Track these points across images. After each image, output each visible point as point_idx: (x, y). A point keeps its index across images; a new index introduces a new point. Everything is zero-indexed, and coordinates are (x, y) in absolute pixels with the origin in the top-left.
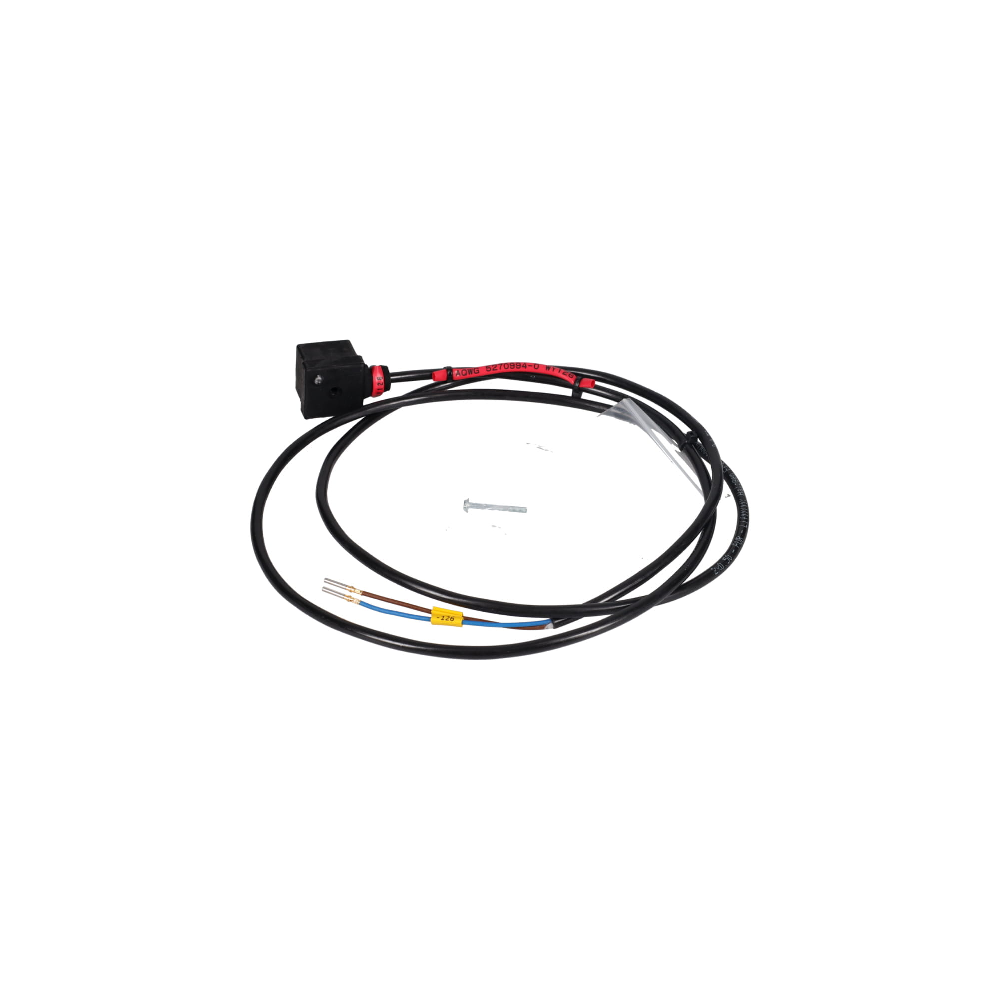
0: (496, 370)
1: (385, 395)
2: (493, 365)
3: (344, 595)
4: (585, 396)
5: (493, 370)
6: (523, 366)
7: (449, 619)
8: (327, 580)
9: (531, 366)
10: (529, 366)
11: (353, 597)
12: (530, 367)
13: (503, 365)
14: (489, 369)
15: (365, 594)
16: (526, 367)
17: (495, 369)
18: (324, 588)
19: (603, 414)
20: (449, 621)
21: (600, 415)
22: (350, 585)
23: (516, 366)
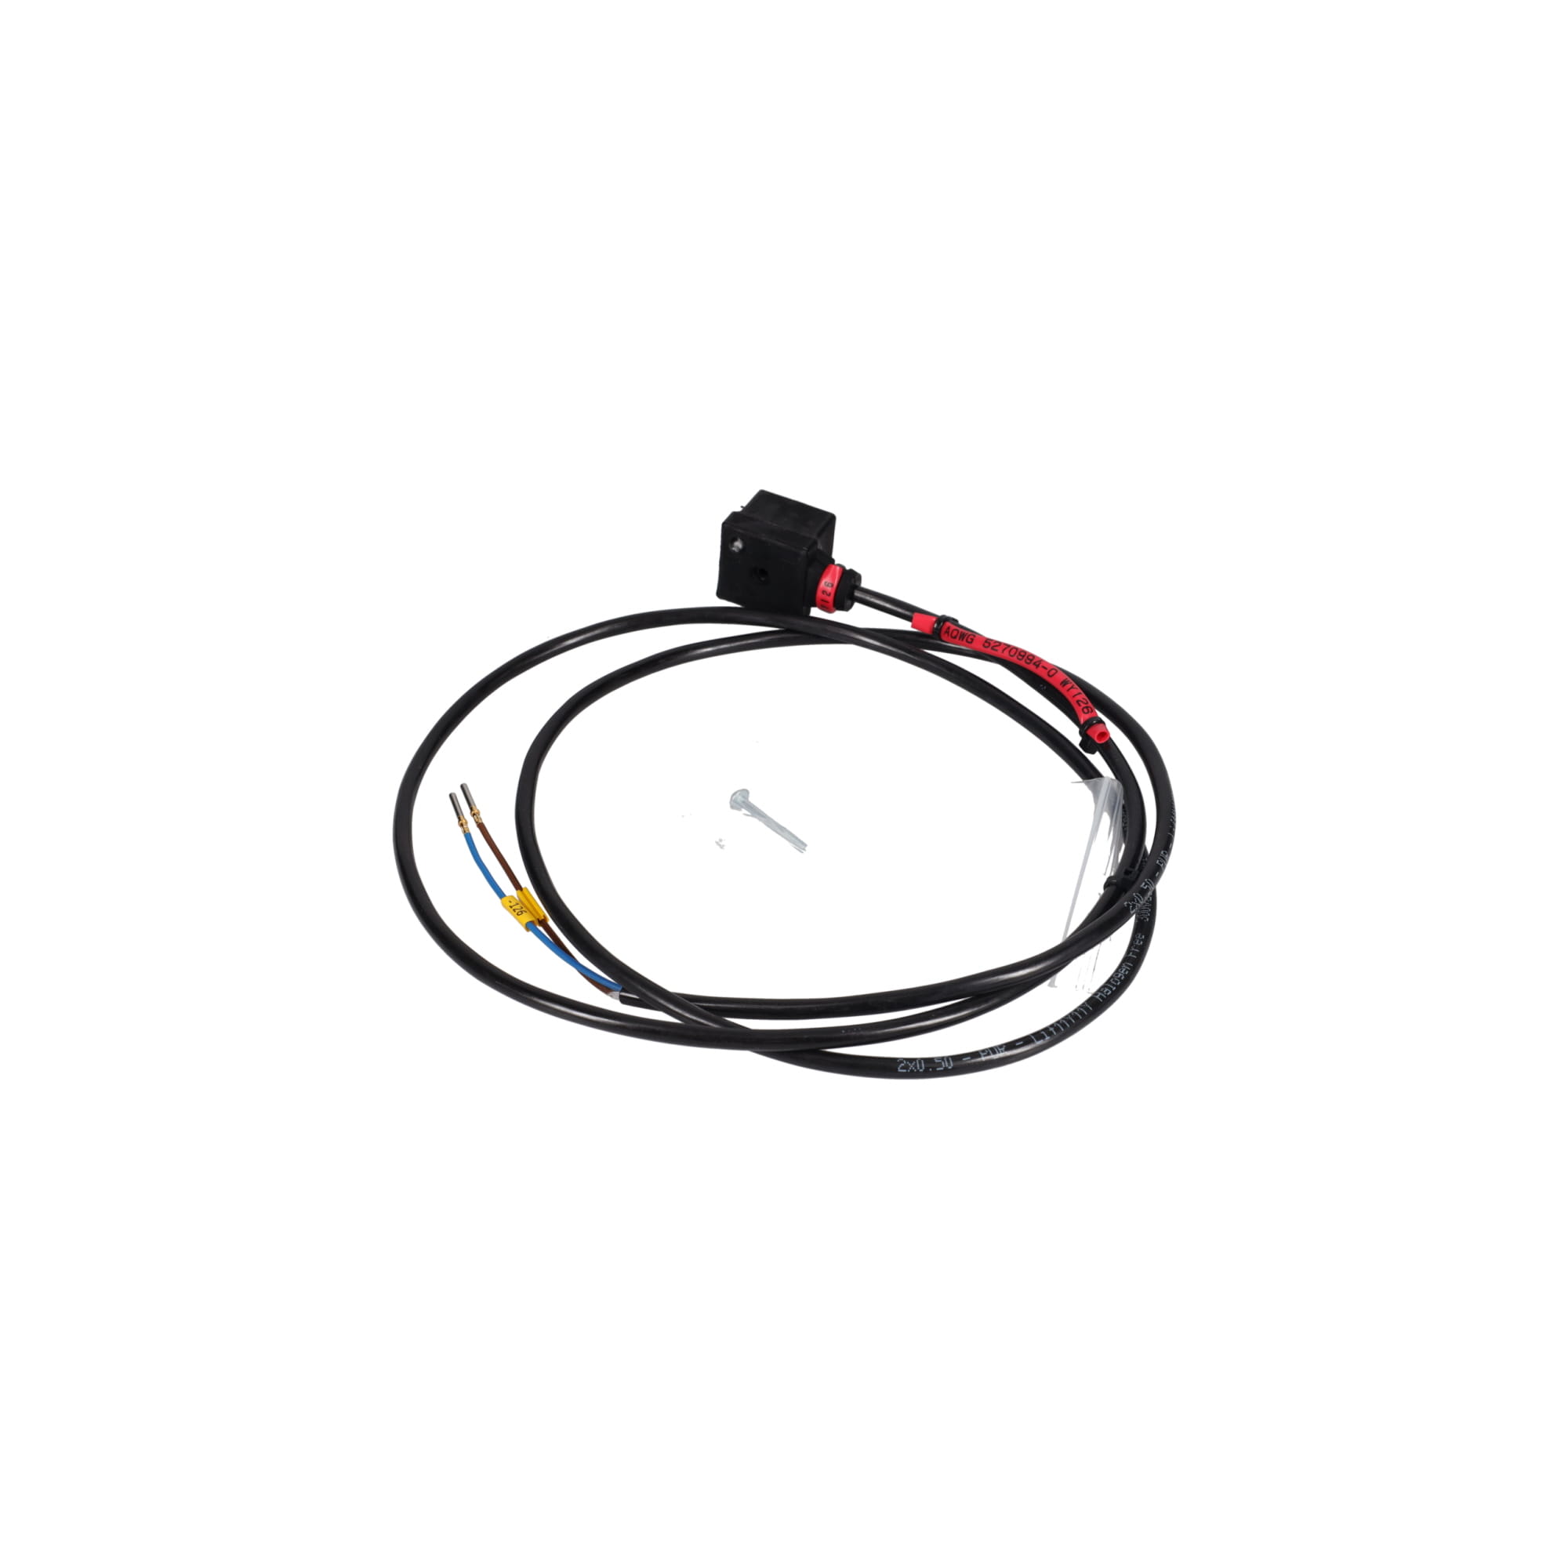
0: (997, 650)
1: (839, 616)
2: (996, 642)
5: (992, 648)
6: (1034, 664)
12: (1044, 669)
13: (1009, 649)
14: (986, 645)
17: (996, 648)
19: (1087, 784)
21: (1080, 782)
23: (1025, 657)
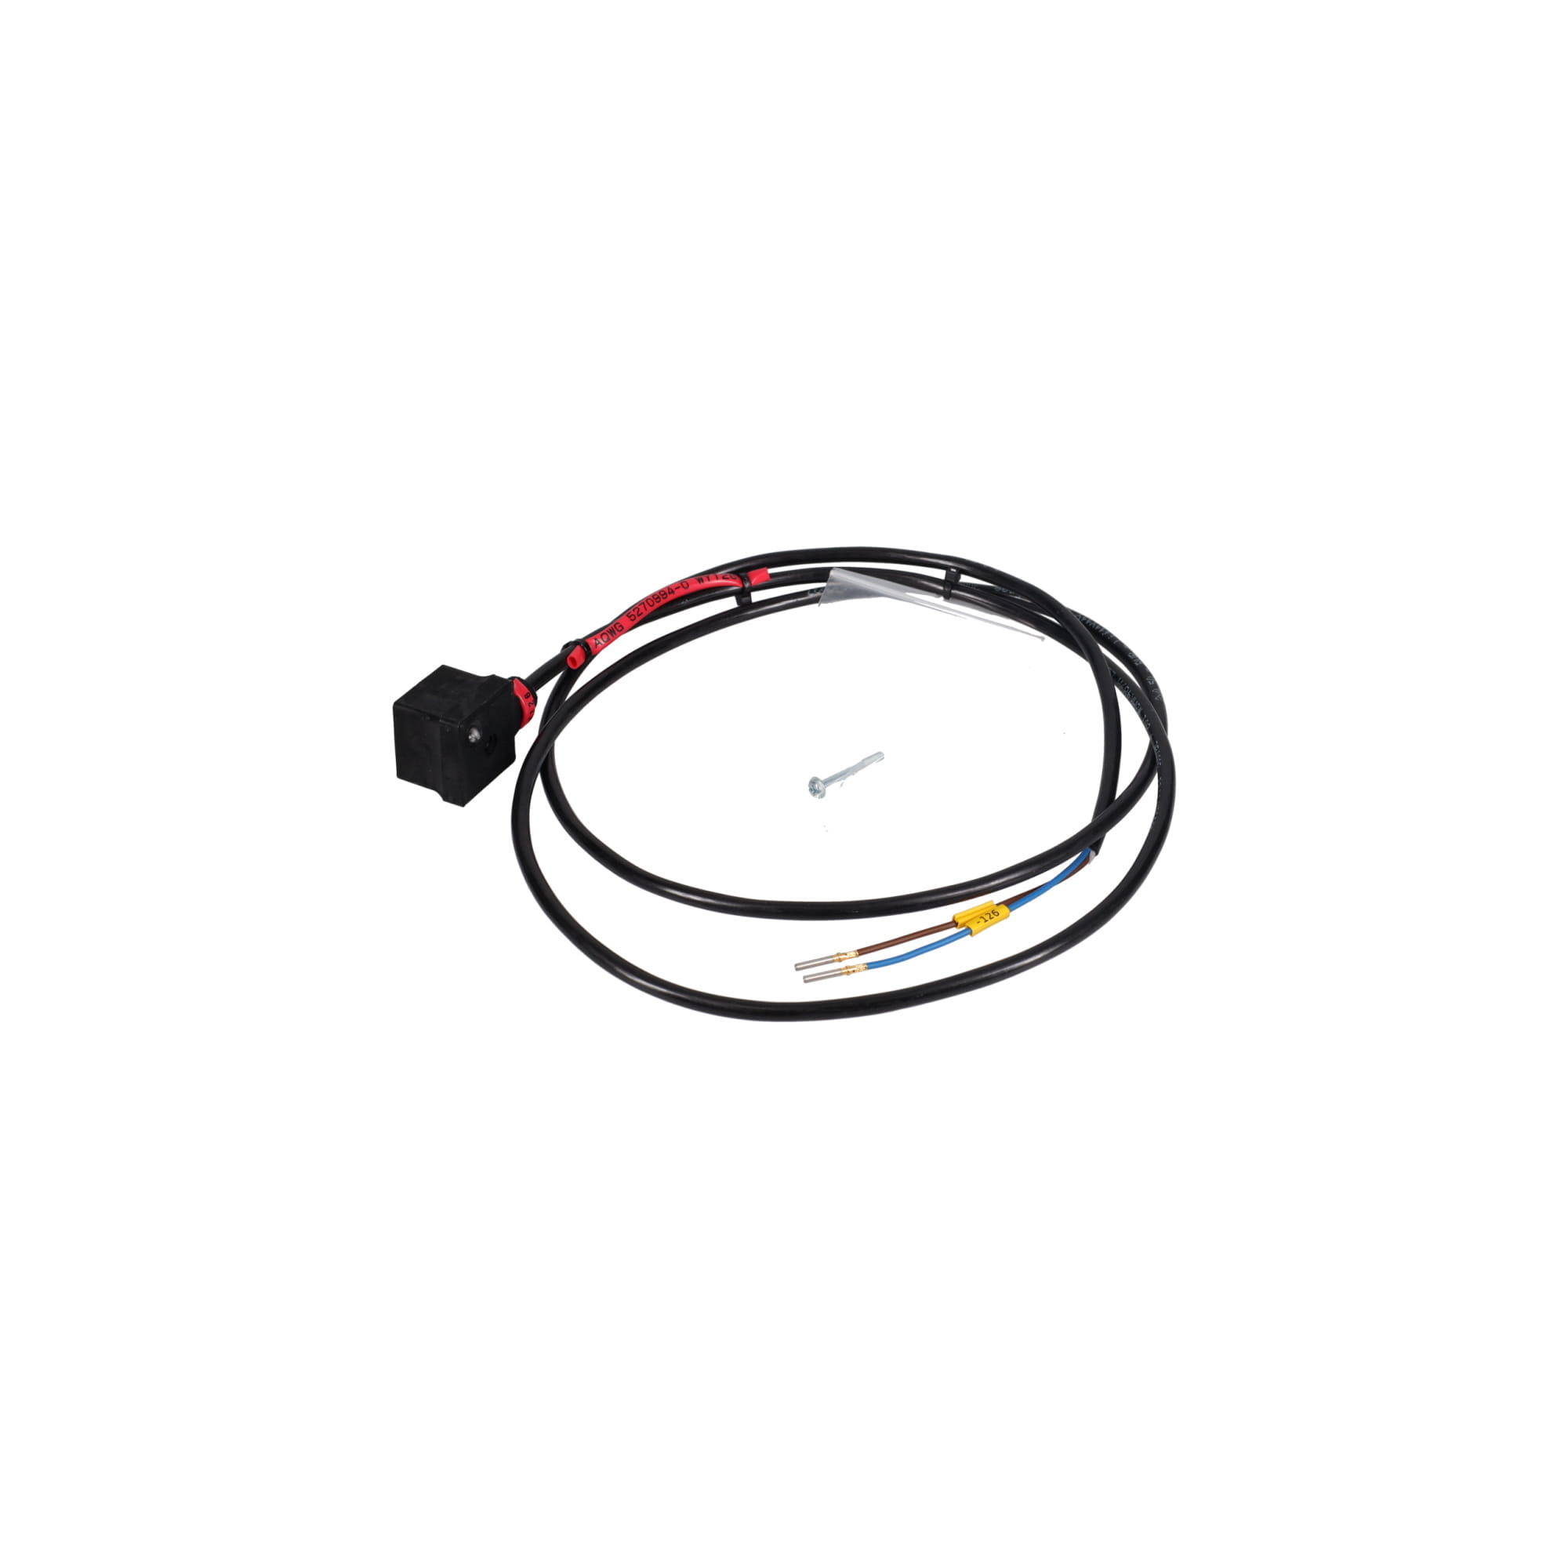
3: (840, 969)
4: (757, 596)
5: (639, 616)
7: (992, 915)
8: (798, 967)
9: (679, 587)
10: (676, 588)
11: (851, 965)
15: (862, 952)
16: (673, 592)
18: (804, 977)
20: (995, 917)
22: (834, 953)
